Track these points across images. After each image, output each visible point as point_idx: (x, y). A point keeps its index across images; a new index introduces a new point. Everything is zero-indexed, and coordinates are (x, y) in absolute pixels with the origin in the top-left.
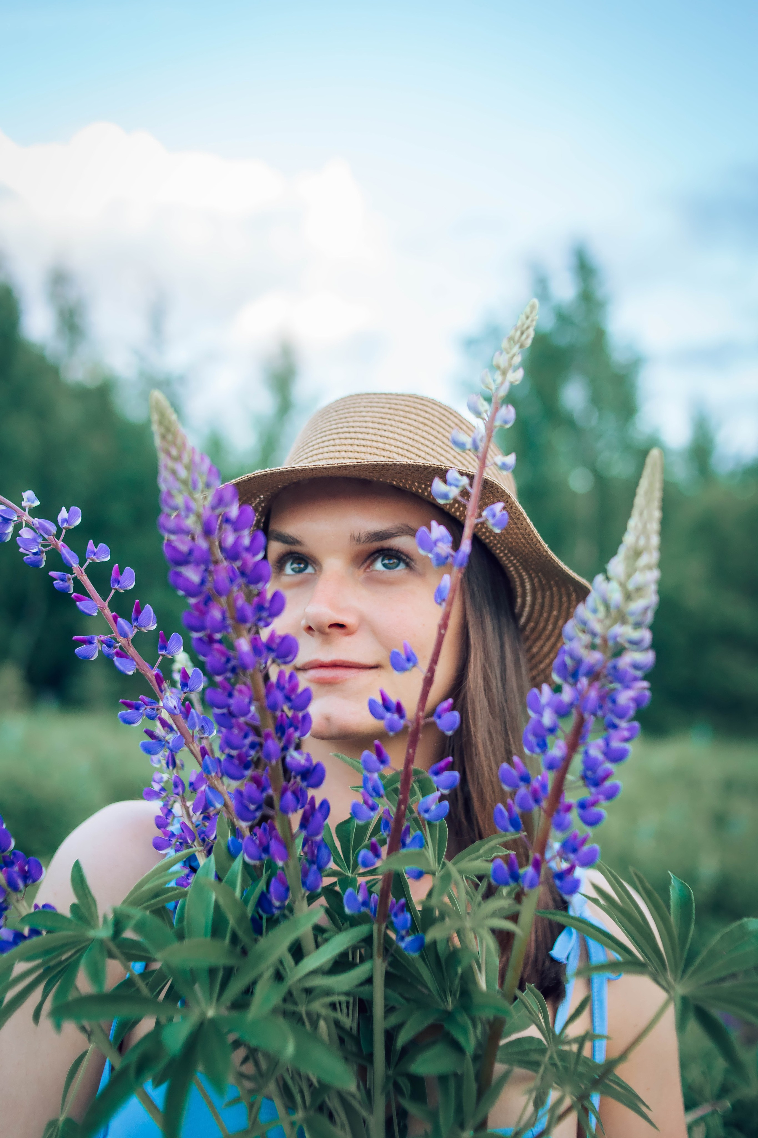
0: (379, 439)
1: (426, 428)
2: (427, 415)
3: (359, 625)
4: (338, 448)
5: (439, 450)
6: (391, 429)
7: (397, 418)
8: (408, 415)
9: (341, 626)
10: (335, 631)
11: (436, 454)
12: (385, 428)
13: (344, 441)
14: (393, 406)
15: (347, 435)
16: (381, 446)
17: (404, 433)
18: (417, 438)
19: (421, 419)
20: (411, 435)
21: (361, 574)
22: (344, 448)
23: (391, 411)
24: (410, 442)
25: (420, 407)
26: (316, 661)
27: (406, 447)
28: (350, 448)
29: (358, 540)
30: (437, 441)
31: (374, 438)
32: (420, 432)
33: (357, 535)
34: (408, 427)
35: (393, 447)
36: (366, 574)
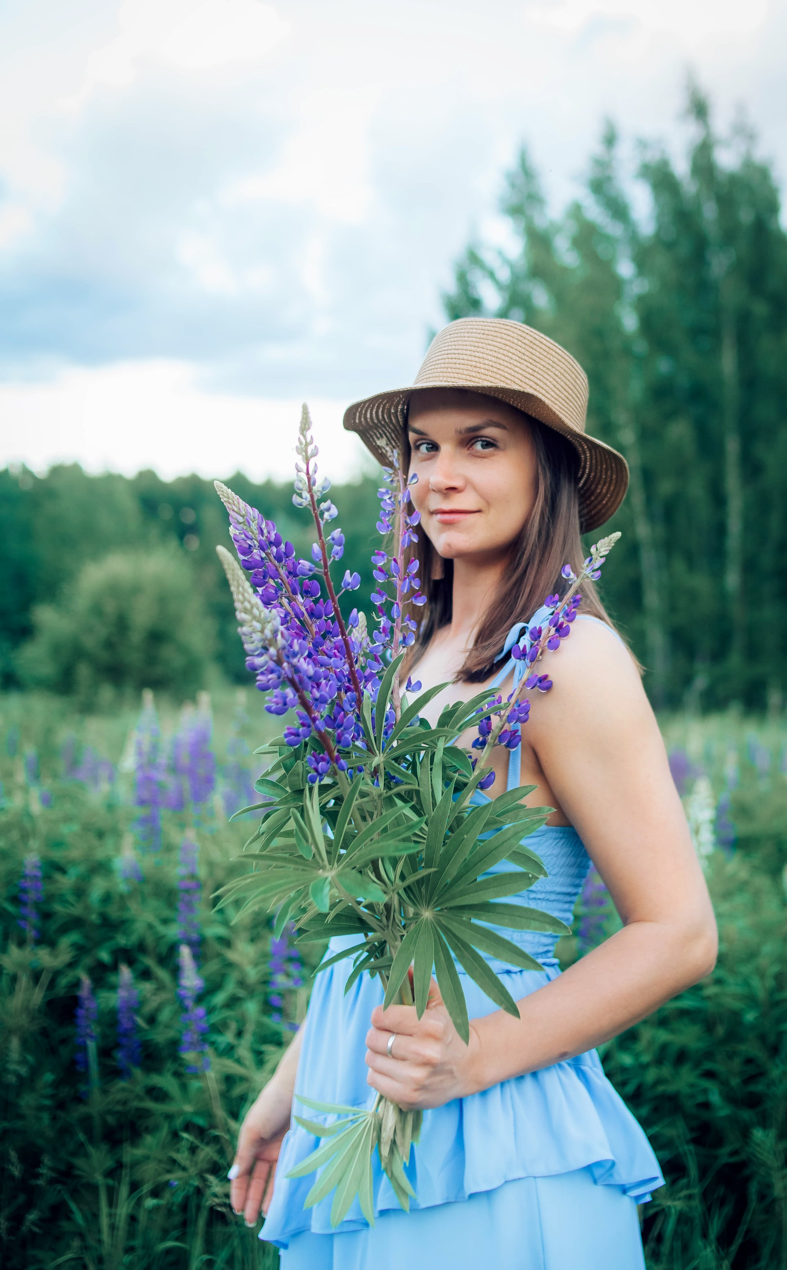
0: (473, 358)
1: (507, 348)
2: (509, 338)
3: (466, 486)
4: (446, 365)
5: (515, 363)
6: (482, 350)
7: (487, 342)
8: (495, 339)
9: (453, 489)
10: (451, 492)
11: (512, 367)
12: (478, 350)
13: (450, 361)
14: (486, 332)
15: (453, 356)
16: (474, 364)
17: (490, 353)
18: (499, 356)
19: (504, 341)
20: (495, 354)
21: (465, 451)
22: (450, 365)
23: (484, 336)
24: (494, 359)
25: (504, 331)
26: (440, 509)
27: (491, 363)
28: (453, 366)
29: (460, 432)
30: (514, 357)
31: (470, 358)
32: (501, 351)
33: (459, 429)
34: (493, 348)
35: (482, 365)
36: (468, 452)
